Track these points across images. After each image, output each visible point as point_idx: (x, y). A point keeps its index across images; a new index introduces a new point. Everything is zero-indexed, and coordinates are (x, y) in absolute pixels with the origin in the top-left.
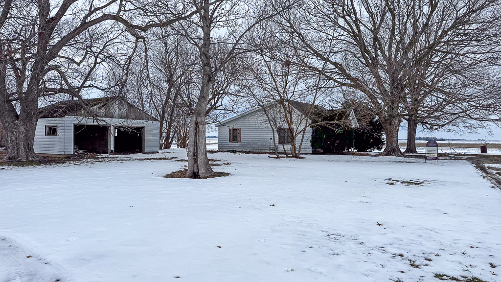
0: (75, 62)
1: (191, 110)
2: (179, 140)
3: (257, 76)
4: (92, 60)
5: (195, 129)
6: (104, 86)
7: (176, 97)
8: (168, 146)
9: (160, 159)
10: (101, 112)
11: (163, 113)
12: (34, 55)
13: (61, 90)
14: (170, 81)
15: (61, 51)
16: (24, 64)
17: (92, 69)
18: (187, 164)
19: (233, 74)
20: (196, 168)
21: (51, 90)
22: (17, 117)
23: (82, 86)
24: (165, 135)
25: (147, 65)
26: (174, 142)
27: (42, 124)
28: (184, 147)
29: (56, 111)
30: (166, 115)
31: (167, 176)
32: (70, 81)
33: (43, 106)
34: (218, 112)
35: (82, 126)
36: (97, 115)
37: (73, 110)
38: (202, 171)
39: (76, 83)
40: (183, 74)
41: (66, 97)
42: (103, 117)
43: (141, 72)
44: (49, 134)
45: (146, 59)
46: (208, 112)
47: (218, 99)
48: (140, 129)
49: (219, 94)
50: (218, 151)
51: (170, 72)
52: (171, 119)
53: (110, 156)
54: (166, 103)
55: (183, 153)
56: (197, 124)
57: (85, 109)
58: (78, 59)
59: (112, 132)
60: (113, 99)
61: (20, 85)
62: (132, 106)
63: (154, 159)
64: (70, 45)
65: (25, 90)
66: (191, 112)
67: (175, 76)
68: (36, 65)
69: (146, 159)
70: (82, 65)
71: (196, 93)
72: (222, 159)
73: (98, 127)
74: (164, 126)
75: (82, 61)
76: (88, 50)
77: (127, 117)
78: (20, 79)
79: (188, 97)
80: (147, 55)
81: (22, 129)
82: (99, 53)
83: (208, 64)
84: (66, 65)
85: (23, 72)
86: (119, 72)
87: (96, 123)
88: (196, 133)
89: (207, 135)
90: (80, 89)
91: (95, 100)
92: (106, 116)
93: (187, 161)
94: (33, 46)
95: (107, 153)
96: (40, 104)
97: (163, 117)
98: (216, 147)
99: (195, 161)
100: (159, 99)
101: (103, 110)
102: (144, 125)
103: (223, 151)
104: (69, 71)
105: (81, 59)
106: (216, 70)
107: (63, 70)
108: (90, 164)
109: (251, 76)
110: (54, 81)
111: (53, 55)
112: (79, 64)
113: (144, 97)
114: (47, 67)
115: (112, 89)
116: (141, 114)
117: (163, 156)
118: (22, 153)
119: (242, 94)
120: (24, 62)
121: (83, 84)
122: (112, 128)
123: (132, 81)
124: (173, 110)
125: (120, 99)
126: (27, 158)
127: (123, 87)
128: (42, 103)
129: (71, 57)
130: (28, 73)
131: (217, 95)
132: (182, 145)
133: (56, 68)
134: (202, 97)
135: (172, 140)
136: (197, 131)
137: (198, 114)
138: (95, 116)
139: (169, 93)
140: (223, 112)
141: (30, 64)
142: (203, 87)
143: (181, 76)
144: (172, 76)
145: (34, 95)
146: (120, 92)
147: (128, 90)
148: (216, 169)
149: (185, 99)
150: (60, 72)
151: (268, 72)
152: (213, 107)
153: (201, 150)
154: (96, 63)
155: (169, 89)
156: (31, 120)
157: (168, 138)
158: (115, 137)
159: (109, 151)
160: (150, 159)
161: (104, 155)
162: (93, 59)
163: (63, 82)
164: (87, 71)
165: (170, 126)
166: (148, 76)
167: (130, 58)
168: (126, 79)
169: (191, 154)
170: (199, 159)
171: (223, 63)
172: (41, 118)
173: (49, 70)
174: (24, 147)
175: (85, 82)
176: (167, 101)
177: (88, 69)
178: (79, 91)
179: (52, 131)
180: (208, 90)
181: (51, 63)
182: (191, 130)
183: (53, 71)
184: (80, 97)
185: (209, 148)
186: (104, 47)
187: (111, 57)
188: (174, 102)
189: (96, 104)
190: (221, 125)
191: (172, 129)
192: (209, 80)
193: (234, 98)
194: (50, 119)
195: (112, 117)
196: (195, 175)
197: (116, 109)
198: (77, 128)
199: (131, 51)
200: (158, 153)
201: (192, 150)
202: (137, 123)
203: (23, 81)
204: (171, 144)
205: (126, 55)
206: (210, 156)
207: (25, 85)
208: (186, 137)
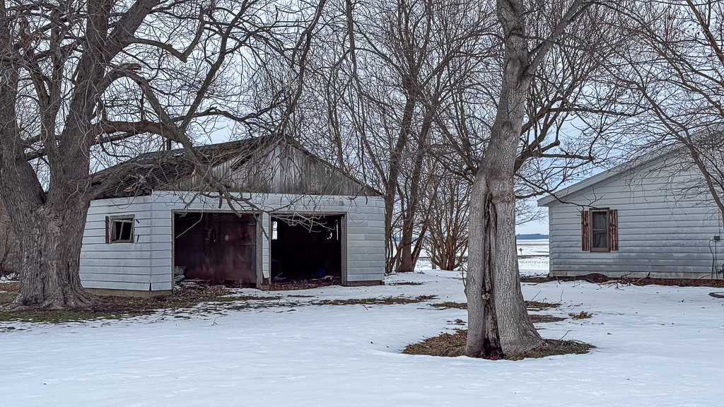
0: (175, 53)
1: (468, 159)
2: (436, 246)
4: (214, 45)
5: (486, 215)
6: (245, 111)
7: (426, 127)
8: (407, 264)
9: (389, 301)
10: (239, 177)
11: (394, 171)
12: (80, 40)
13: (143, 127)
14: (410, 84)
15: (142, 27)
16: (58, 67)
17: (215, 67)
18: (463, 315)
20: (489, 326)
21: (119, 125)
22: (42, 198)
23: (192, 114)
24: (398, 233)
25: (353, 47)
26: (423, 253)
27: (98, 213)
28: (451, 268)
29: (130, 181)
30: (401, 180)
31: (411, 350)
33: (100, 168)
34: (545, 163)
35: (194, 216)
36: (228, 187)
37: (171, 174)
38: (508, 337)
39: (177, 106)
40: (446, 63)
41: (153, 143)
42: (242, 190)
43: (335, 66)
44: (113, 241)
45: (350, 31)
46: (518, 163)
47: (547, 126)
48: (335, 220)
49: (549, 110)
50: (550, 278)
51: (411, 60)
52: (414, 188)
53: (260, 293)
54: (400, 146)
55: (451, 285)
56: (489, 200)
57: (199, 172)
58: (180, 44)
59: (267, 229)
60: (266, 141)
61: (49, 121)
62: (313, 159)
63: (373, 301)
64: (161, 10)
65: (60, 129)
66: (472, 168)
67: (424, 72)
68: (83, 65)
69: (352, 302)
70: (190, 60)
71: (483, 111)
72: (566, 300)
73: (233, 215)
74: (397, 208)
75: (190, 50)
76: (206, 18)
77: (301, 189)
78: (48, 103)
79: (461, 127)
80: (351, 22)
81: (53, 227)
82: (231, 26)
83: (518, 31)
84: (153, 62)
85: (55, 84)
86: (280, 70)
87: (226, 208)
88: (487, 228)
90: (186, 119)
91: (222, 147)
92: (250, 188)
93: (464, 306)
94: (78, 18)
95: (253, 286)
96: (93, 161)
97: (391, 185)
98: (542, 267)
99: (488, 306)
100: (381, 137)
101: (243, 171)
102: (345, 209)
103: (566, 279)
105: (187, 44)
106: (542, 47)
107: (146, 74)
108: (212, 316)
110: (126, 104)
111: (124, 36)
112: (183, 57)
113: (344, 132)
114: (108, 70)
115: (265, 116)
116: (340, 180)
117: (395, 292)
118: (54, 288)
120: (58, 56)
121: (194, 107)
122: (266, 219)
123: (313, 91)
124: (419, 163)
125: (283, 139)
126: (66, 300)
127: (291, 109)
128: (98, 162)
129: (163, 40)
130: (67, 88)
131: (544, 114)
132: (446, 261)
133: (130, 70)
134: (503, 125)
135: (418, 248)
136: (490, 222)
137: (494, 174)
138: (224, 189)
139: (408, 117)
140: (562, 162)
141: (71, 65)
142: (504, 95)
143: (440, 69)
144: (415, 70)
145: (80, 142)
146: (285, 124)
147: (302, 118)
148: (548, 332)
150: (141, 82)
152: (534, 151)
153: (502, 277)
154: (223, 52)
155: (409, 108)
156: (74, 204)
157: (406, 242)
158: (273, 241)
159: (259, 281)
160: (363, 302)
161: (247, 292)
162: (217, 40)
163: (147, 105)
164: (203, 75)
165: (412, 208)
166: (355, 75)
167: (308, 32)
168: (300, 89)
169: (476, 288)
170: (498, 302)
171: (557, 29)
172: (96, 198)
173: (115, 75)
174: (58, 274)
175: (198, 101)
176: (403, 140)
177: (205, 69)
178: (184, 127)
179: (122, 231)
180: (519, 103)
181: (118, 59)
182: (471, 220)
183: (123, 80)
184: (187, 142)
185: (526, 267)
186: (243, 9)
187: (261, 34)
188: (421, 143)
189: (226, 159)
190: (556, 202)
191: (418, 218)
192: (524, 74)
194: (117, 201)
195: (266, 190)
196: (489, 349)
197: (275, 167)
198: (182, 222)
199: (311, 12)
200: (381, 283)
201: (477, 276)
202: (327, 204)
203: (57, 109)
204: (414, 257)
205: (297, 24)
206: (529, 292)
208: (454, 239)
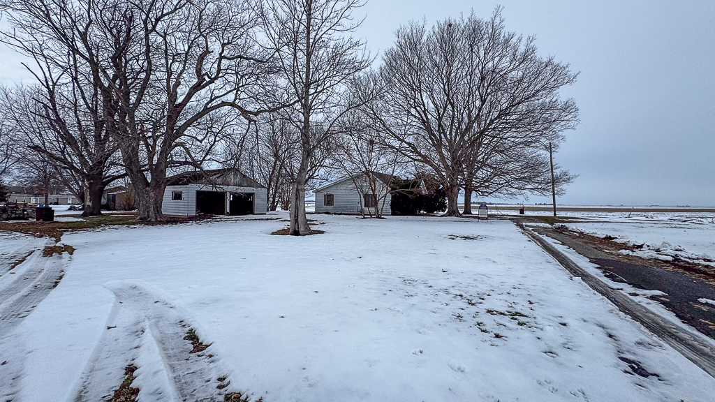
0: (198, 140)
1: (293, 179)
2: (283, 203)
3: (348, 152)
4: (212, 138)
5: (297, 195)
6: (222, 160)
7: (281, 168)
8: (273, 208)
9: (267, 219)
10: (219, 181)
11: (270, 182)
12: (163, 133)
13: (186, 163)
14: (276, 155)
15: (187, 131)
16: (155, 141)
17: (212, 146)
18: (289, 223)
19: (327, 150)
20: (296, 227)
21: (177, 162)
22: (148, 184)
23: (204, 160)
24: (271, 199)
25: (258, 143)
26: (278, 205)
27: (169, 190)
28: (287, 210)
29: (181, 180)
30: (272, 183)
31: (273, 234)
32: (193, 156)
33: (170, 176)
34: (315, 181)
35: (204, 192)
36: (216, 184)
37: (196, 179)
38: (302, 230)
39: (198, 157)
40: (287, 150)
41: (190, 168)
42: (220, 185)
43: (252, 148)
44: (175, 199)
45: (257, 138)
46: (307, 181)
47: (315, 170)
48: (251, 195)
49: (316, 166)
50: (315, 213)
51: (276, 148)
52: (276, 186)
53: (226, 217)
54: (272, 173)
55: (286, 215)
56: (297, 190)
57: (205, 178)
58: (200, 138)
59: (228, 197)
60: (229, 170)
61: (151, 159)
62: (245, 176)
63: (262, 219)
64: (194, 126)
65: (155, 162)
66: (293, 181)
67: (280, 152)
68: (164, 142)
69: (256, 220)
70: (203, 142)
71: (298, 165)
72: (319, 219)
73: (217, 193)
74: (271, 192)
75: (204, 139)
76: (209, 130)
77: (240, 185)
78: (151, 154)
79: (291, 169)
80: (257, 135)
81: (152, 194)
82: (218, 133)
83: (307, 142)
84: (190, 143)
85: (154, 147)
86: (234, 148)
87: (214, 190)
88: (297, 198)
89: (306, 199)
90: (202, 162)
91: (214, 171)
92: (223, 184)
93: (289, 221)
94: (163, 126)
95: (224, 214)
96: (167, 174)
97: (270, 185)
98: (313, 210)
99: (296, 221)
100: (267, 170)
101: (221, 179)
102: (254, 192)
103: (319, 213)
104: (193, 147)
105: (203, 137)
106: (314, 147)
107: (187, 146)
108: (209, 224)
109: (342, 152)
110: (180, 155)
111: (180, 133)
112: (201, 142)
113: (255, 168)
114: (174, 143)
115: (229, 162)
116: (252, 183)
117: (269, 217)
118: (152, 214)
119: (334, 166)
120: (155, 139)
121: (204, 158)
122: (228, 194)
123: (245, 154)
124: (278, 179)
125: (235, 170)
126: (156, 218)
127: (237, 161)
128: (170, 173)
129: (194, 135)
130: (158, 149)
131: (314, 167)
132: (285, 208)
133: (182, 144)
134: (303, 169)
135: (277, 204)
136: (297, 197)
137: (299, 183)
138: (214, 184)
139: (275, 166)
140: (319, 181)
141: (159, 142)
142: (302, 161)
143: (285, 151)
144: (277, 151)
145: (162, 167)
146: (235, 165)
147: (241, 163)
148: (313, 228)
149: (288, 170)
150: (186, 148)
151: (356, 149)
152: (311, 177)
153: (301, 213)
154: (215, 141)
155: (275, 162)
156: (160, 187)
157: (273, 202)
158: (230, 201)
159: (226, 213)
160: (259, 219)
161: (221, 216)
162: (213, 137)
163: (187, 156)
164: (208, 148)
165: (275, 192)
166: (258, 151)
167: (244, 137)
168: (240, 154)
169: (293, 216)
170: (299, 219)
171: (319, 142)
172: (169, 185)
173: (176, 146)
174: (154, 210)
175: (206, 156)
176: (273, 172)
177: (209, 146)
178: (201, 164)
179: (177, 196)
180: (307, 163)
181: (177, 141)
182: (292, 195)
183: (179, 147)
184: (201, 169)
185: (307, 210)
186: (222, 128)
187: (227, 136)
188: (279, 173)
189: (215, 175)
190: (317, 192)
191: (277, 195)
192: (308, 155)
193: (328, 169)
194: (176, 186)
195: (228, 185)
196: (296, 233)
197: (232, 178)
198: (199, 193)
199: (245, 131)
200: (265, 214)
201: (293, 212)
202: (248, 190)
203: (154, 155)
204: (276, 207)
205: (240, 134)
206: (308, 217)
207: (156, 158)
208: (288, 201)
